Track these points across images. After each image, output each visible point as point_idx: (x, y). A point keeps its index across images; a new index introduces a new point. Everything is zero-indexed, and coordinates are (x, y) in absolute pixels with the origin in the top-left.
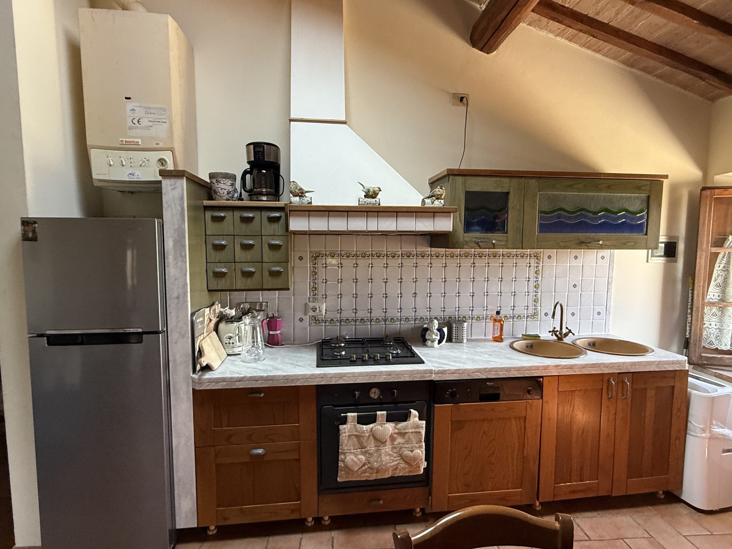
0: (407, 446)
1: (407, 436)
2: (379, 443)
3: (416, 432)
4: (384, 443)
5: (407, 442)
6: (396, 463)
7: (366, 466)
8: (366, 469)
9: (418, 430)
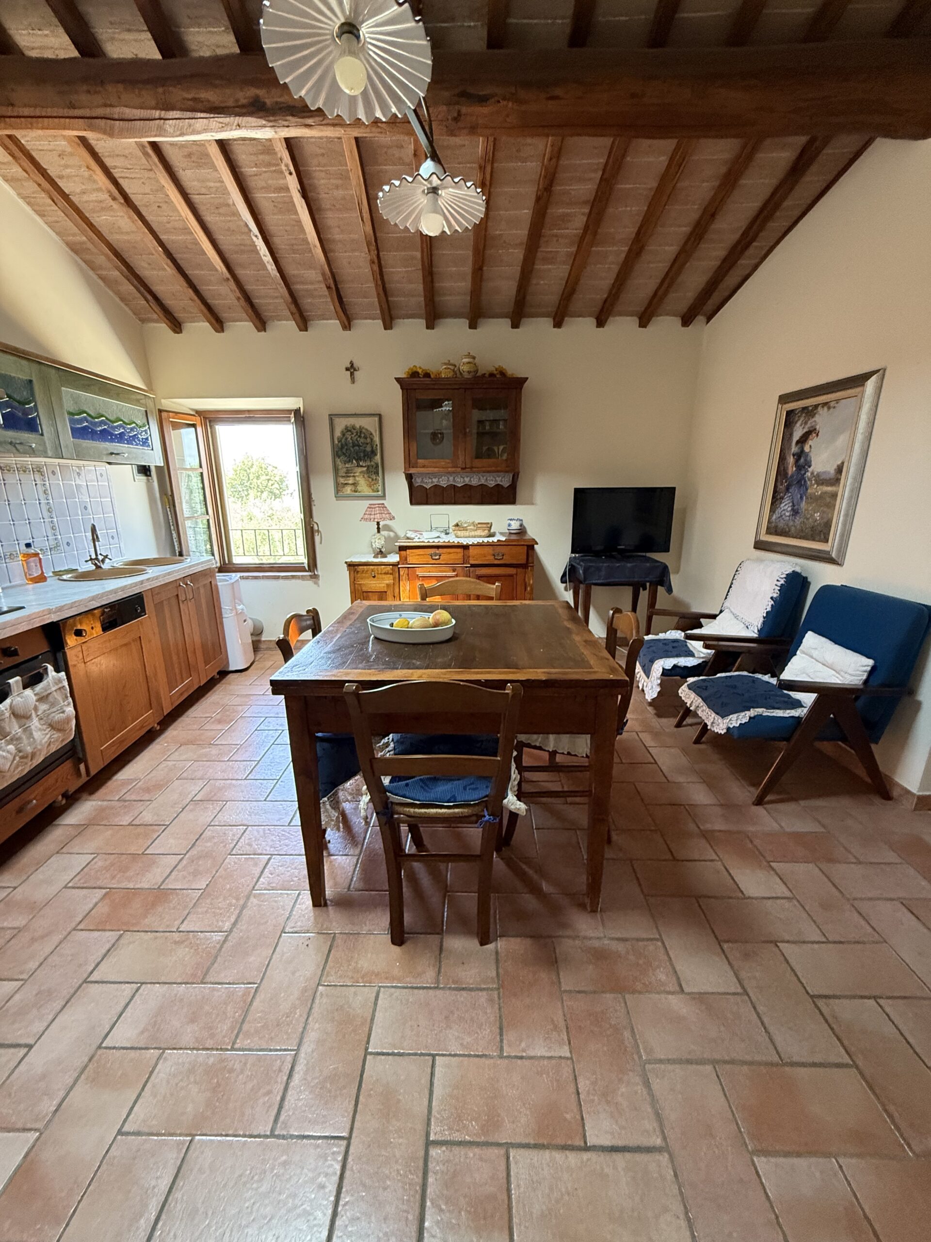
0: (54, 709)
1: (51, 698)
2: (24, 720)
3: (60, 689)
4: (28, 717)
5: (53, 705)
6: (48, 736)
7: (17, 758)
8: (19, 762)
9: (60, 685)
